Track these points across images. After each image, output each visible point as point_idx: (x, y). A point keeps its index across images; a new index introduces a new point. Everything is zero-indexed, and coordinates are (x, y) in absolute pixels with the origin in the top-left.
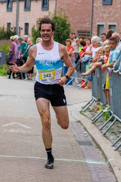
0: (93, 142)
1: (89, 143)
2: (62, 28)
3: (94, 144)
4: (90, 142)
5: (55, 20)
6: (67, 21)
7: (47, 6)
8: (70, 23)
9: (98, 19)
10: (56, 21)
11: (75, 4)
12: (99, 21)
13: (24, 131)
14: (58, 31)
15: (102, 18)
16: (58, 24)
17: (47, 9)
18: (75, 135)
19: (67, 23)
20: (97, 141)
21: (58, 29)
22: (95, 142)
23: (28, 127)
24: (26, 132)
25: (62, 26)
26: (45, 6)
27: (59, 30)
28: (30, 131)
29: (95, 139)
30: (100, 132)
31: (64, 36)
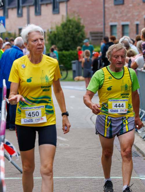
0: (138, 153)
1: (135, 154)
2: (76, 31)
3: (140, 155)
4: (135, 152)
5: (68, 23)
6: (80, 23)
7: (58, 9)
8: (85, 25)
9: (111, 19)
10: (70, 24)
11: (86, 6)
12: (111, 21)
13: (62, 144)
14: (72, 34)
15: (115, 18)
16: (73, 26)
17: (58, 12)
18: (116, 145)
19: (81, 25)
20: (144, 151)
21: (72, 31)
22: (141, 152)
23: (64, 139)
24: (64, 145)
25: (77, 28)
26: (56, 9)
27: (74, 33)
28: (68, 144)
29: (140, 148)
30: (142, 141)
31: (79, 38)
